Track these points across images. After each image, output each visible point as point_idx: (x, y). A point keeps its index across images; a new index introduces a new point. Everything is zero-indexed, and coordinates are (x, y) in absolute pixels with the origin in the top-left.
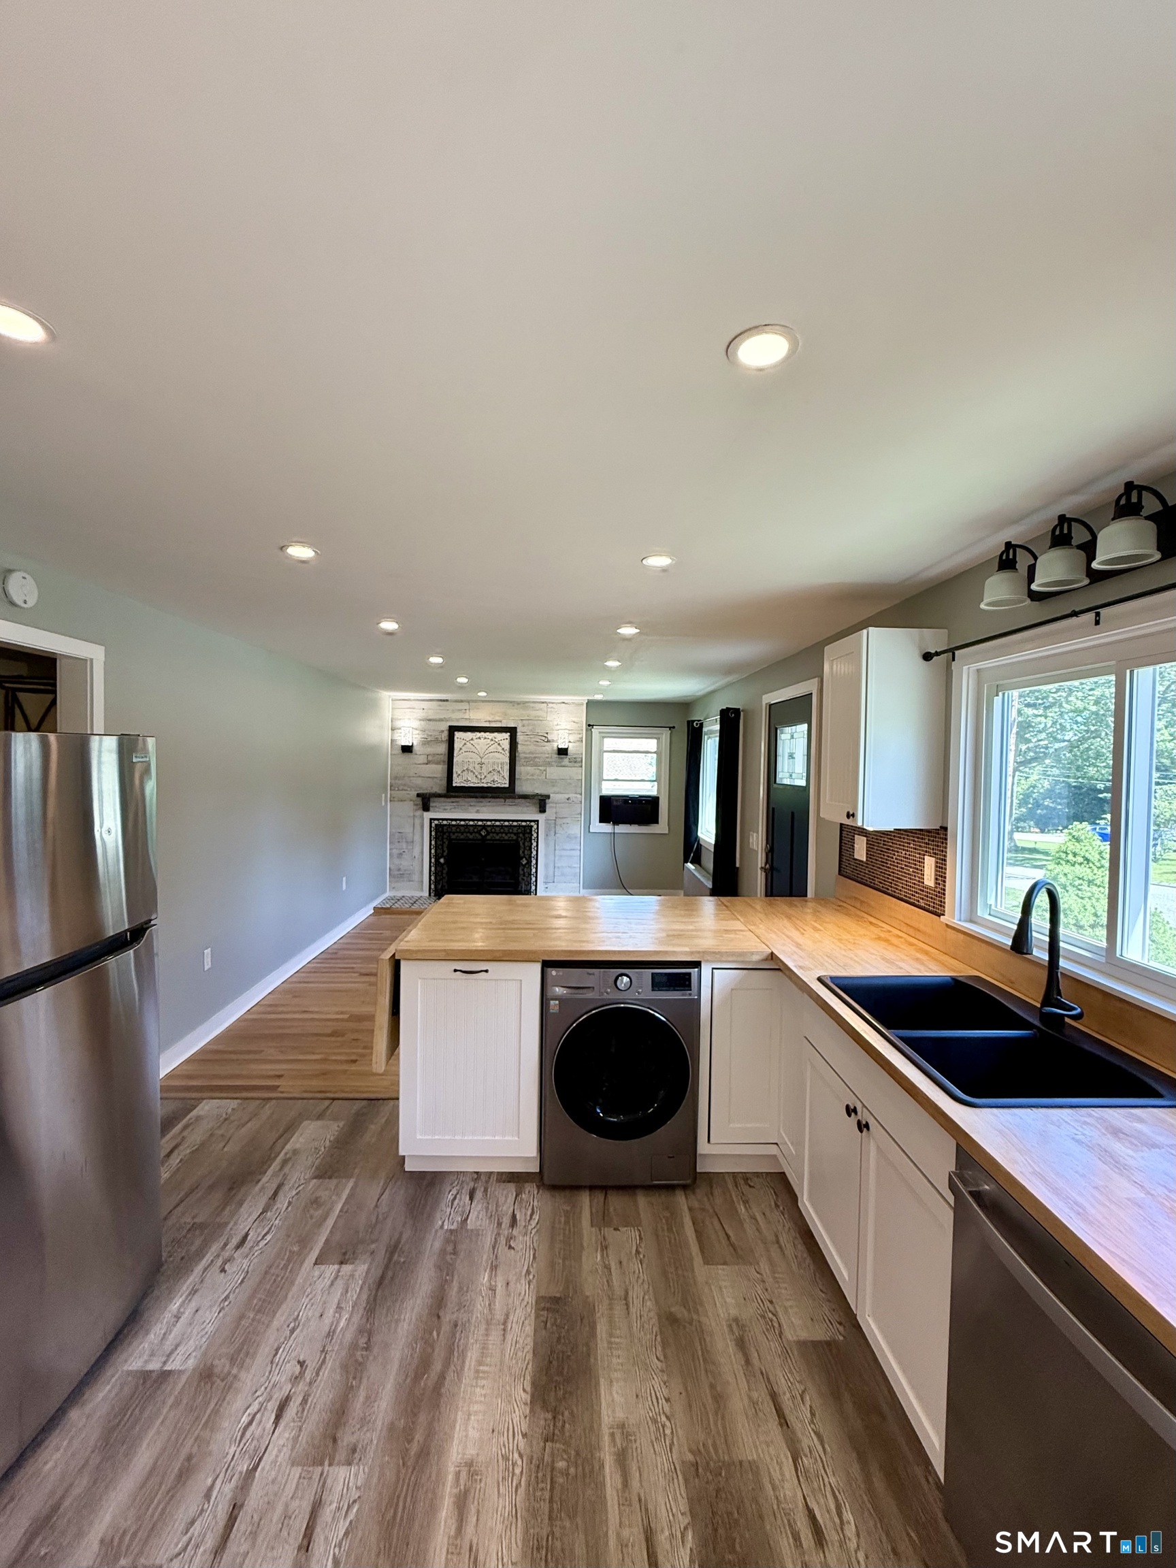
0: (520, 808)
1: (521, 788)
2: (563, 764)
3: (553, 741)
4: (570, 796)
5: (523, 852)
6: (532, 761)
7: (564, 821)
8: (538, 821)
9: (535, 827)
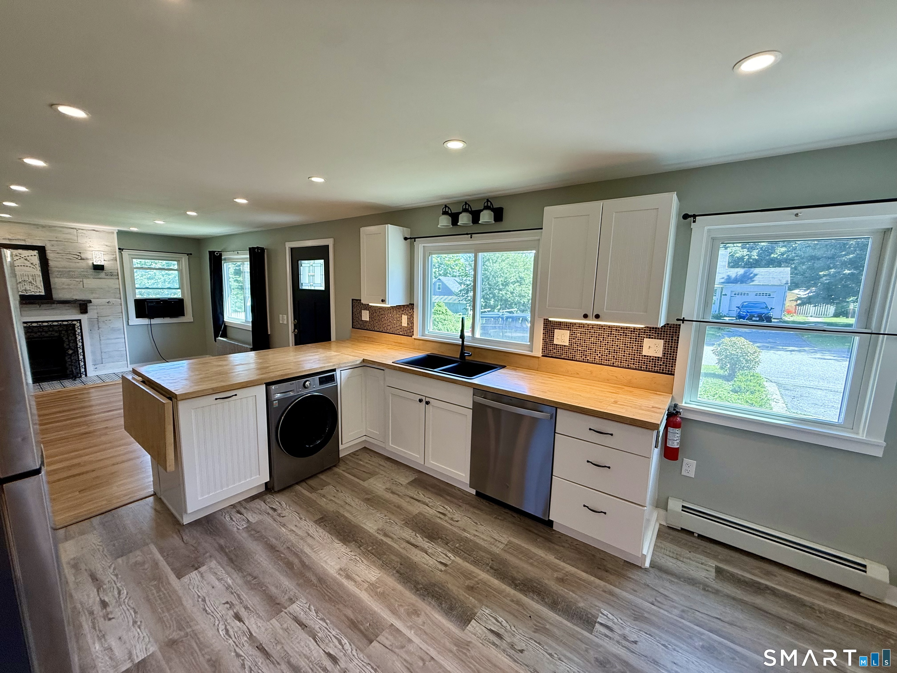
0: (58, 311)
1: (58, 295)
2: (100, 276)
3: (87, 259)
4: (110, 300)
5: (69, 345)
6: (68, 273)
7: (106, 318)
8: (80, 320)
9: (78, 324)
